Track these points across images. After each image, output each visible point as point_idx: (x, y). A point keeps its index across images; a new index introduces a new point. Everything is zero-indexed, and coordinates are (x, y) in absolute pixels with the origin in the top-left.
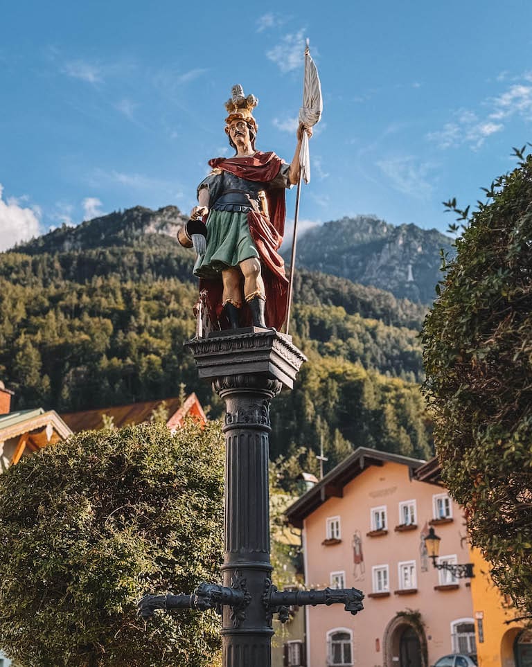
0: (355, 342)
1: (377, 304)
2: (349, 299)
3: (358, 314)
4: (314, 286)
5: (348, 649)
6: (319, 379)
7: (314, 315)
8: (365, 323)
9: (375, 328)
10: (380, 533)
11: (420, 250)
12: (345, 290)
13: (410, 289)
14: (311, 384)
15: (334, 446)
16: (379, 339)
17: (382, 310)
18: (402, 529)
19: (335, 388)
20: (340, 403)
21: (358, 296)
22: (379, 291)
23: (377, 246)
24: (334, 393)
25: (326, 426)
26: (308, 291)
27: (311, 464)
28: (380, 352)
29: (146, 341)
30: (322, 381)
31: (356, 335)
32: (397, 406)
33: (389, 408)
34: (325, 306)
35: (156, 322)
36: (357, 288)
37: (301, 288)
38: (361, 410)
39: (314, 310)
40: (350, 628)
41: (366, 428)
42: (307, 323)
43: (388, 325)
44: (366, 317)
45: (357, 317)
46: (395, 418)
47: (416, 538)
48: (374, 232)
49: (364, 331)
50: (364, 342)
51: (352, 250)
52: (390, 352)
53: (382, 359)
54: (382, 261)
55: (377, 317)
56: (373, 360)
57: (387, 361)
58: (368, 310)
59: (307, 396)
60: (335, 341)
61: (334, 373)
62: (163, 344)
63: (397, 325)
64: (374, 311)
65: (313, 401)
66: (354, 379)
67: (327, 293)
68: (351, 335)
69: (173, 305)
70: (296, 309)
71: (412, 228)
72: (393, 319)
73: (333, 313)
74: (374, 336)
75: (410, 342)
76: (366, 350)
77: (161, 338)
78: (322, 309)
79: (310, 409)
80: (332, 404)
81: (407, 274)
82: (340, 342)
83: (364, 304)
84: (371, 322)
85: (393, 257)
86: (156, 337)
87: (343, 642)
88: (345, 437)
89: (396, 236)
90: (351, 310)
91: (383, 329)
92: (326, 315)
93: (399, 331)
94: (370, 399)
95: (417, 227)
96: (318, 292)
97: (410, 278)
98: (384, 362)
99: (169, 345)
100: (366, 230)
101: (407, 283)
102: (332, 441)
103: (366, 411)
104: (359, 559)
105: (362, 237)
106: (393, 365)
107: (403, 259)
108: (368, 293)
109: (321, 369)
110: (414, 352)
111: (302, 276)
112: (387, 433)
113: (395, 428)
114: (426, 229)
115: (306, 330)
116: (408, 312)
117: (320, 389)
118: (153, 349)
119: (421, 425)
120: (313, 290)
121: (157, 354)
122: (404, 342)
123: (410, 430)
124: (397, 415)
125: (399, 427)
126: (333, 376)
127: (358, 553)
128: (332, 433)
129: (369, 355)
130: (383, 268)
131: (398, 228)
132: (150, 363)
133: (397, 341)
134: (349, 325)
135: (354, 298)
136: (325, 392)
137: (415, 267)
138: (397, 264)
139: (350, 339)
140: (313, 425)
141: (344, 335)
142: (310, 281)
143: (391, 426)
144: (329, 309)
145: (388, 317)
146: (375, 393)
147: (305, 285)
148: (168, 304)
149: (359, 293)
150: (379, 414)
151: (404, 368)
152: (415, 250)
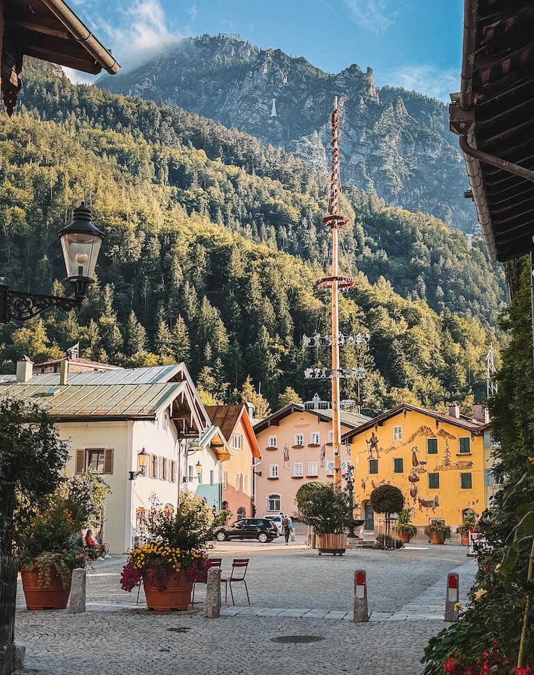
0: (216, 191)
1: (240, 148)
2: (211, 141)
3: (219, 159)
4: (173, 124)
5: (278, 503)
6: (188, 243)
7: (174, 159)
8: (227, 170)
9: (238, 176)
10: (299, 447)
11: (285, 81)
12: (206, 131)
13: (273, 126)
14: (179, 249)
15: (201, 312)
16: (240, 189)
17: (244, 155)
18: (312, 446)
19: (203, 253)
20: (207, 268)
21: (221, 138)
22: (242, 135)
23: (240, 72)
24: (202, 258)
25: (194, 292)
26: (167, 130)
27: (180, 329)
28: (241, 203)
29: (8, 191)
30: (191, 245)
31: (217, 184)
32: (262, 274)
33: (255, 277)
34: (185, 148)
35: (15, 167)
36: (220, 129)
37: (160, 126)
38: (228, 278)
39: (173, 152)
40: (280, 493)
41: (232, 295)
42: (167, 167)
43: (250, 173)
44: (228, 163)
45: (218, 163)
46: (260, 287)
47: (318, 451)
48: (237, 55)
49: (225, 180)
50: (226, 192)
51: (211, 75)
52: (252, 204)
53: (243, 212)
54: (245, 91)
55: (239, 164)
56: (234, 211)
57: (248, 213)
58: (230, 155)
59: (176, 260)
60: (196, 189)
61: (202, 237)
62: (26, 195)
63: (259, 173)
64: (236, 156)
65: (181, 266)
66: (221, 245)
67: (187, 133)
68: (212, 184)
69: (30, 148)
70: (155, 151)
71: (278, 54)
72: (255, 167)
73: (194, 157)
74: (236, 185)
75: (273, 194)
76: (227, 200)
77: (23, 187)
78: (182, 152)
79: (178, 274)
80: (200, 269)
81: (271, 108)
82: (201, 190)
83: (225, 147)
84: (233, 170)
85: (256, 88)
86: (17, 186)
87: (275, 500)
88: (213, 304)
89: (260, 64)
90: (212, 154)
91: (246, 179)
92: (187, 159)
93: (261, 180)
94: (237, 267)
95: (283, 54)
96: (178, 131)
97: (274, 113)
98: (245, 214)
99: (32, 197)
100: (228, 53)
101: (270, 118)
102: (199, 308)
103: (233, 278)
104: (287, 459)
105: (223, 59)
106: (254, 218)
107: (268, 90)
108: (230, 135)
109: (189, 232)
110: (276, 206)
111: (161, 112)
112: (252, 301)
113: (259, 297)
114: (293, 57)
115: (165, 175)
116: (272, 160)
117: (189, 254)
118: (16, 199)
119: (284, 294)
120: (172, 128)
121: (20, 205)
122: (266, 194)
123: (273, 298)
124: (262, 284)
125: (263, 295)
126: (201, 240)
127: (286, 456)
128: (200, 298)
129: (230, 206)
130: (244, 98)
131: (263, 53)
132: (14, 215)
133: (259, 193)
134: (210, 172)
135: (215, 140)
136: (193, 257)
137: (279, 100)
138: (260, 96)
139: (211, 188)
140: (181, 290)
141: (205, 183)
142: (170, 119)
143: (256, 294)
144: (189, 152)
145: (250, 164)
146: (242, 260)
147: (164, 123)
148: (25, 145)
149: (222, 136)
150: (245, 282)
151: (265, 221)
152: (281, 81)
